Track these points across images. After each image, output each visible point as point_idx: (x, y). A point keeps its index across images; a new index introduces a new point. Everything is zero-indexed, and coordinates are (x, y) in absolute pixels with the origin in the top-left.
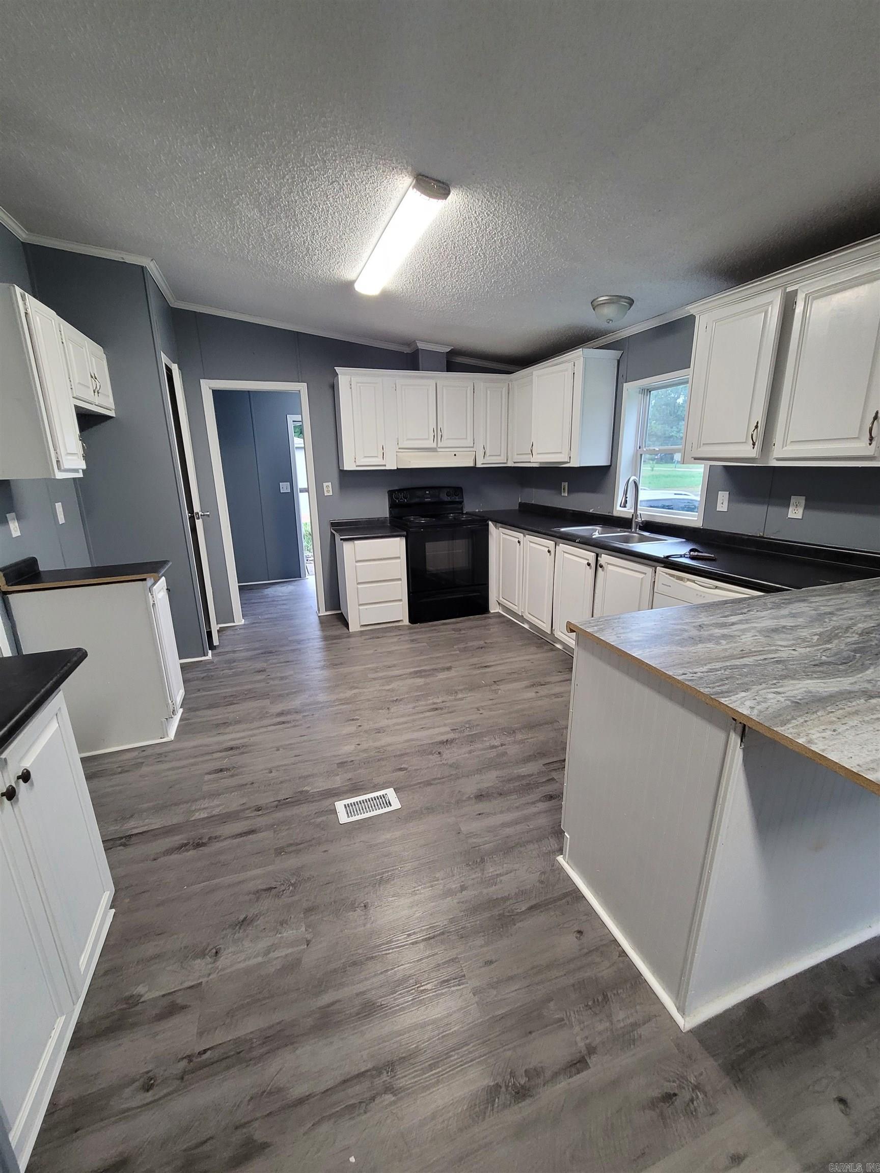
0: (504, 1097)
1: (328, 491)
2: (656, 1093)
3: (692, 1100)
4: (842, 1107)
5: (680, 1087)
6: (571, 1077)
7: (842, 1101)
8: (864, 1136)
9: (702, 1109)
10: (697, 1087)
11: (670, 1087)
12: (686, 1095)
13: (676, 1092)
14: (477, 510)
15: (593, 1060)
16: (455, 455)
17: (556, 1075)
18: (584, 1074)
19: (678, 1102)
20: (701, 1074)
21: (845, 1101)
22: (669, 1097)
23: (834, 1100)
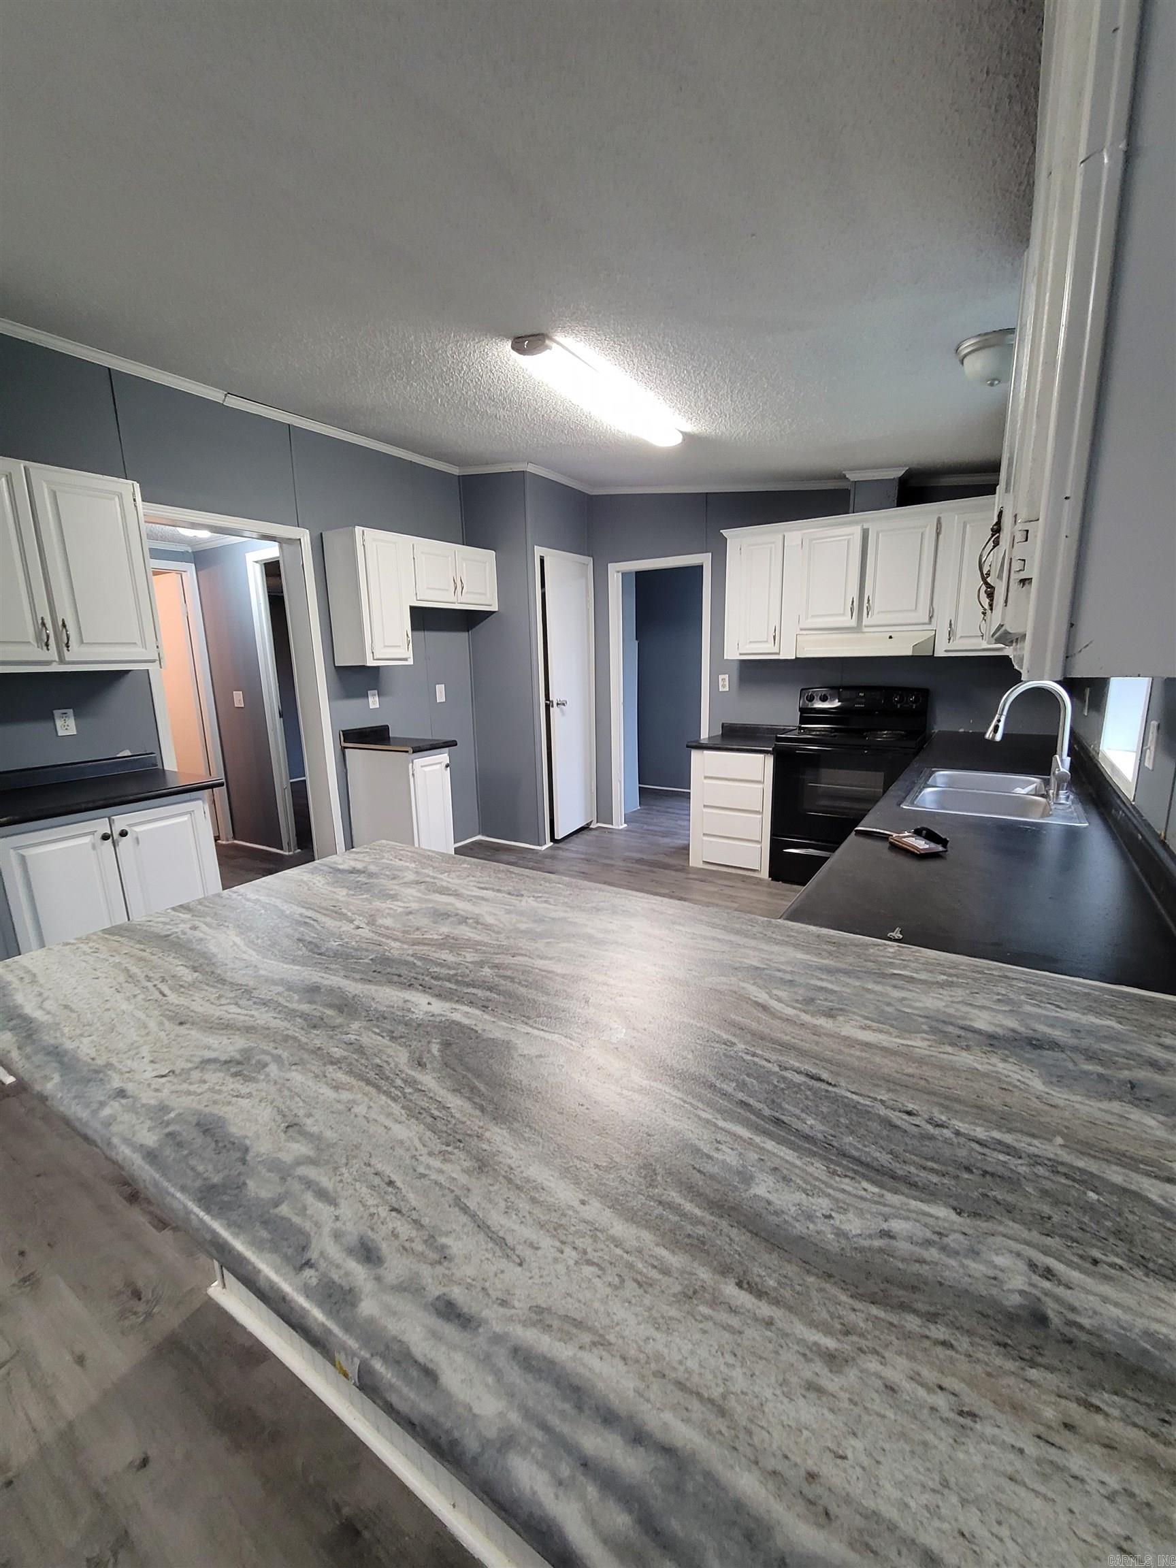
0: (128, 1190)
1: (724, 686)
2: (140, 1283)
3: (135, 1313)
4: (137, 1463)
5: (147, 1302)
6: (150, 1223)
7: (145, 1462)
8: (104, 1490)
9: (127, 1323)
10: (149, 1315)
11: (147, 1294)
12: (141, 1307)
13: (143, 1300)
14: (962, 730)
15: (167, 1233)
16: (891, 637)
17: (151, 1213)
18: (154, 1231)
19: (134, 1302)
20: (163, 1316)
21: (145, 1466)
22: (137, 1295)
23: (145, 1453)
